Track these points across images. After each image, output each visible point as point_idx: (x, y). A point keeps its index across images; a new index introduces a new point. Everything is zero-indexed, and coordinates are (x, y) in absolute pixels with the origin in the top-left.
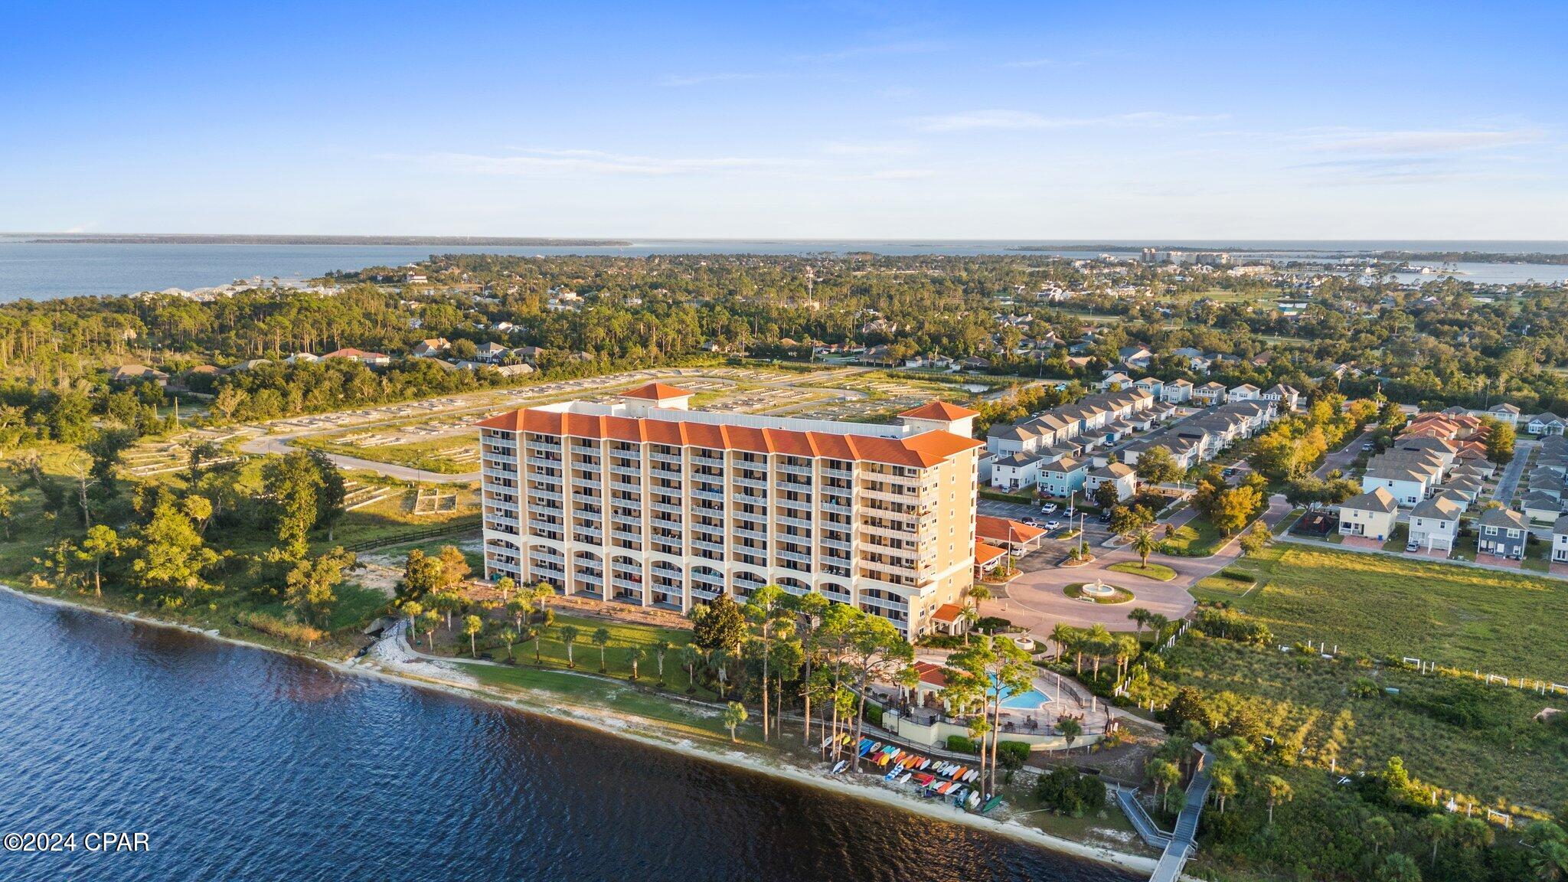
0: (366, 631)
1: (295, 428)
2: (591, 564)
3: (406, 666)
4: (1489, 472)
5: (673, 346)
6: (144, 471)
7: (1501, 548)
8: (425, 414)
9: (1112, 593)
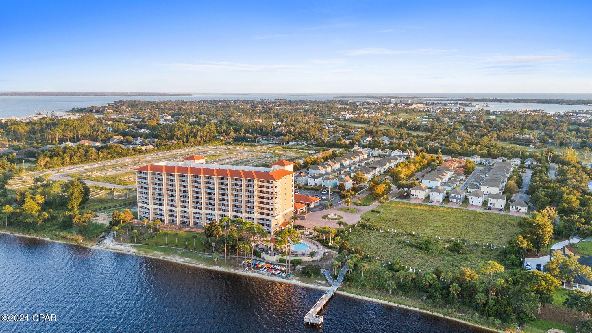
0: (100, 237)
1: (68, 170)
2: (173, 213)
3: (113, 246)
4: (464, 178)
5: (206, 137)
6: (15, 187)
7: (455, 201)
8: (115, 165)
9: (336, 217)
